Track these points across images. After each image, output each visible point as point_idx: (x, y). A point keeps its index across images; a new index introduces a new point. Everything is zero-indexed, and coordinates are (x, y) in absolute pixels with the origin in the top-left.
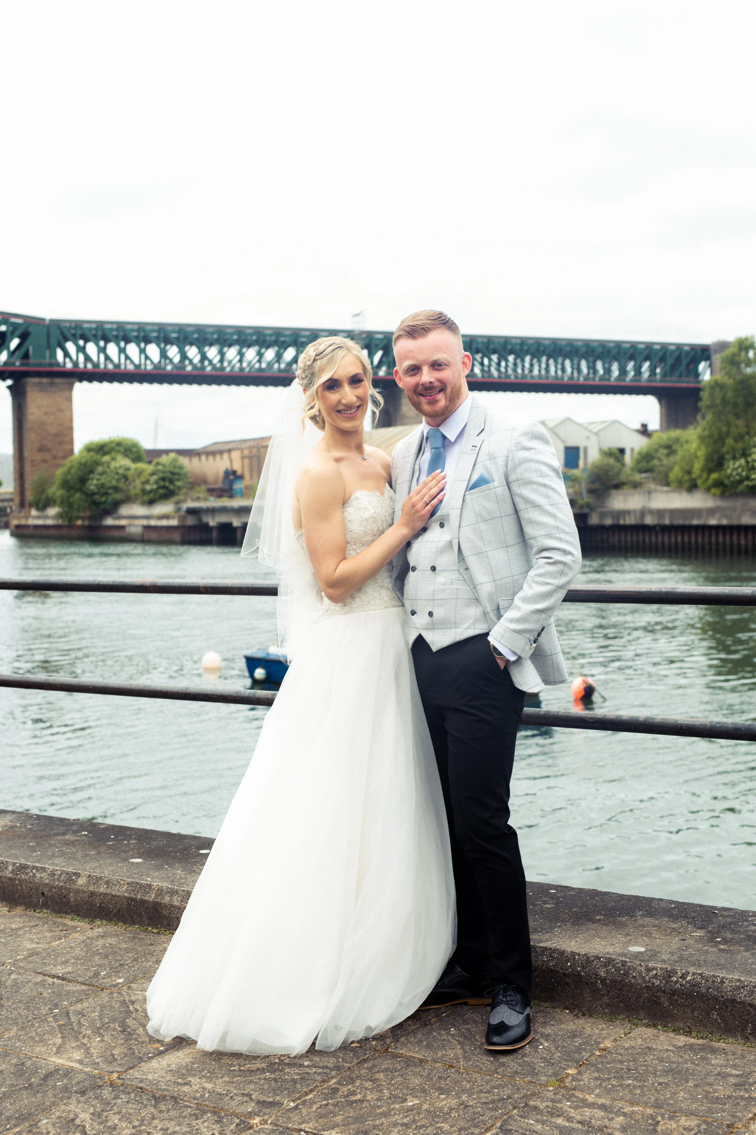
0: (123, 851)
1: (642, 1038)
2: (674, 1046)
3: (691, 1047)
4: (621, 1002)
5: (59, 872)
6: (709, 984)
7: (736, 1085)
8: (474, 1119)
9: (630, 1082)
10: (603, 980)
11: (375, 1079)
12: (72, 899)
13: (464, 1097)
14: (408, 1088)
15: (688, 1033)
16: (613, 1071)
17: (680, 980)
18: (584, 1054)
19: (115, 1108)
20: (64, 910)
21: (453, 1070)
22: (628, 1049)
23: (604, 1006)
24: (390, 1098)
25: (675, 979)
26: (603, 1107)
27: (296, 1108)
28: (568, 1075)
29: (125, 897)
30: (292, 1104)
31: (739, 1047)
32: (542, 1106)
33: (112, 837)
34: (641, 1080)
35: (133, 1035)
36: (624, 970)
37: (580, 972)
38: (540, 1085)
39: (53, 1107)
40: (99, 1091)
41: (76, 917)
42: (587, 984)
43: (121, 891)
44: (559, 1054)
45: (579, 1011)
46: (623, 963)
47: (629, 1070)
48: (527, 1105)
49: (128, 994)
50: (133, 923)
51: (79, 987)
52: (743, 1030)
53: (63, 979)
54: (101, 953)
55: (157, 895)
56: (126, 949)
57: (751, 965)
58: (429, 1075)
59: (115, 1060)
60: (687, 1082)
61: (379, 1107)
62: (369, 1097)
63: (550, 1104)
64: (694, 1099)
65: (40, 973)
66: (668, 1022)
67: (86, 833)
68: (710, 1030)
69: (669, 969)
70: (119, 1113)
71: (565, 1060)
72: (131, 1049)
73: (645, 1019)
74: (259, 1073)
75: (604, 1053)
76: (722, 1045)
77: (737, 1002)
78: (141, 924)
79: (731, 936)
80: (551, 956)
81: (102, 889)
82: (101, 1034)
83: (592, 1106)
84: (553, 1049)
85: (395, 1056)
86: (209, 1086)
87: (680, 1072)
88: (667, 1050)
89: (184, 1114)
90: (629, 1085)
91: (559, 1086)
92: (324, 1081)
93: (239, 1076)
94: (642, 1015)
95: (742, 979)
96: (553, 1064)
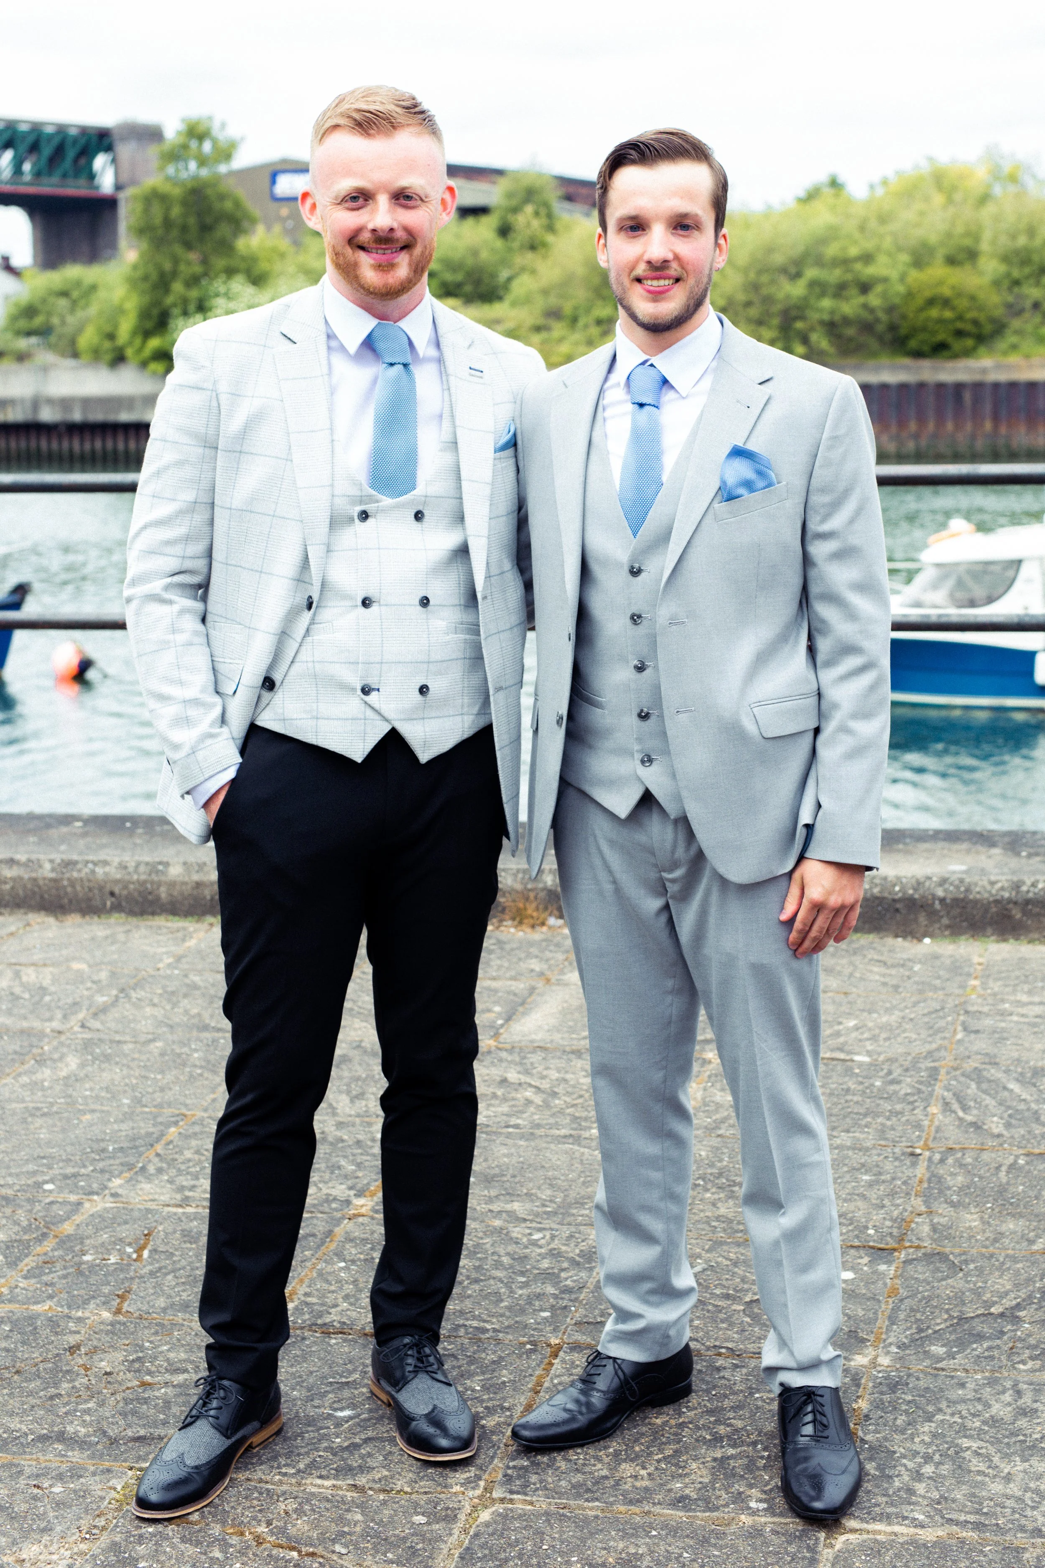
5: (134, 864)
10: (942, 900)
12: (163, 895)
23: (945, 928)
36: (964, 886)
37: (912, 895)
73: (991, 936)
88: (1041, 958)
94: (989, 931)
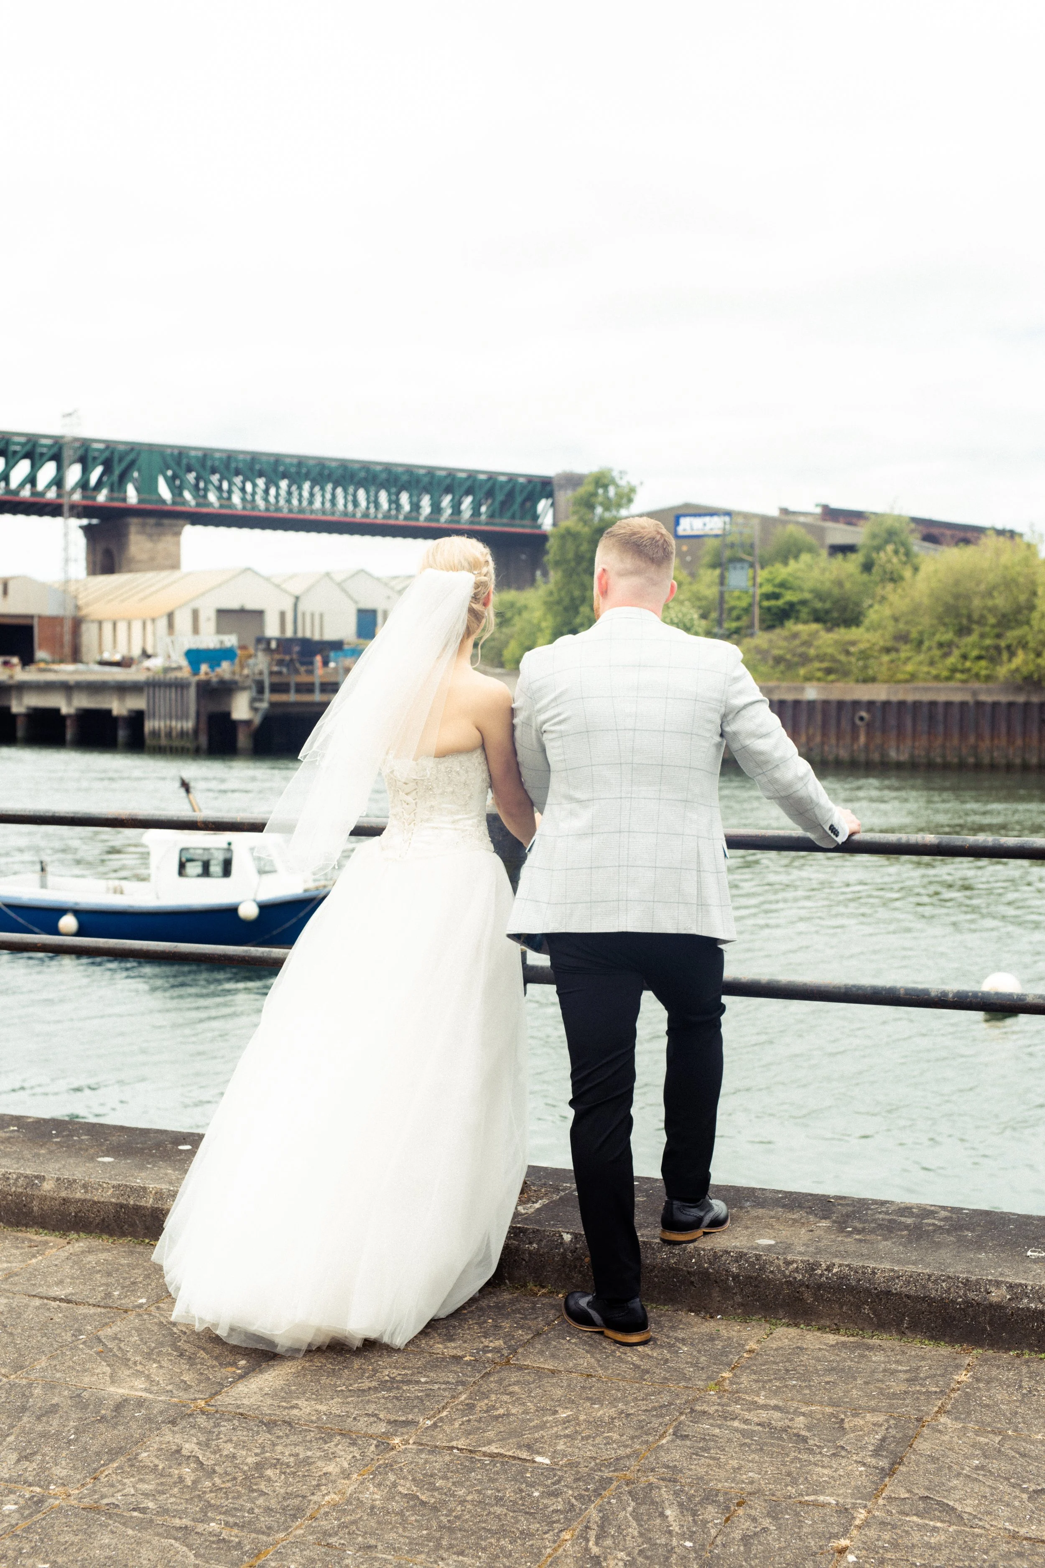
0: (81, 1149)
1: (787, 1338)
2: (825, 1344)
3: (844, 1344)
4: (757, 1300)
5: (15, 1176)
6: (859, 1276)
7: (907, 1380)
8: (643, 1427)
9: (794, 1382)
10: (736, 1277)
11: (511, 1393)
12: (35, 1209)
13: (621, 1405)
14: (553, 1400)
15: (836, 1331)
16: (771, 1372)
17: (826, 1273)
18: (731, 1356)
19: (222, 1436)
20: (24, 1222)
21: (594, 1379)
22: (776, 1350)
23: (736, 1306)
24: (537, 1410)
25: (819, 1272)
26: (776, 1408)
27: (435, 1425)
28: (724, 1379)
29: (111, 1203)
30: (429, 1423)
31: (896, 1343)
32: (712, 1410)
33: (54, 1132)
34: (805, 1381)
35: (194, 1359)
36: (759, 1264)
37: (707, 1269)
38: (698, 1389)
39: (145, 1440)
40: (191, 1420)
41: (41, 1230)
42: (716, 1282)
43: (107, 1196)
44: (704, 1358)
45: (706, 1312)
46: (758, 1257)
47: (787, 1371)
48: (692, 1411)
49: (162, 1315)
50: (123, 1234)
51: (92, 1310)
52: (899, 1324)
53: (69, 1302)
54: (100, 1271)
55: (156, 1200)
56: (128, 1265)
57: (898, 1254)
58: (569, 1385)
59: (190, 1387)
60: (855, 1380)
61: (530, 1420)
62: (514, 1411)
63: (720, 1408)
64: (870, 1397)
65: (34, 1296)
66: (811, 1320)
67: (16, 1128)
68: (861, 1327)
69: (811, 1261)
70: (231, 1441)
71: (715, 1364)
72: (202, 1374)
73: (784, 1318)
74: (372, 1392)
75: (753, 1355)
76: (875, 1341)
77: (893, 1294)
78: (134, 1234)
79: (861, 1226)
80: (671, 1253)
81: (79, 1194)
82: (154, 1359)
83: (765, 1407)
84: (695, 1353)
85: (520, 1368)
86: (323, 1408)
87: (843, 1370)
88: (820, 1349)
89: (308, 1438)
90: (794, 1386)
91: (720, 1390)
92: (453, 1397)
93: (352, 1396)
94: (781, 1313)
95: (896, 1268)
96: (703, 1368)
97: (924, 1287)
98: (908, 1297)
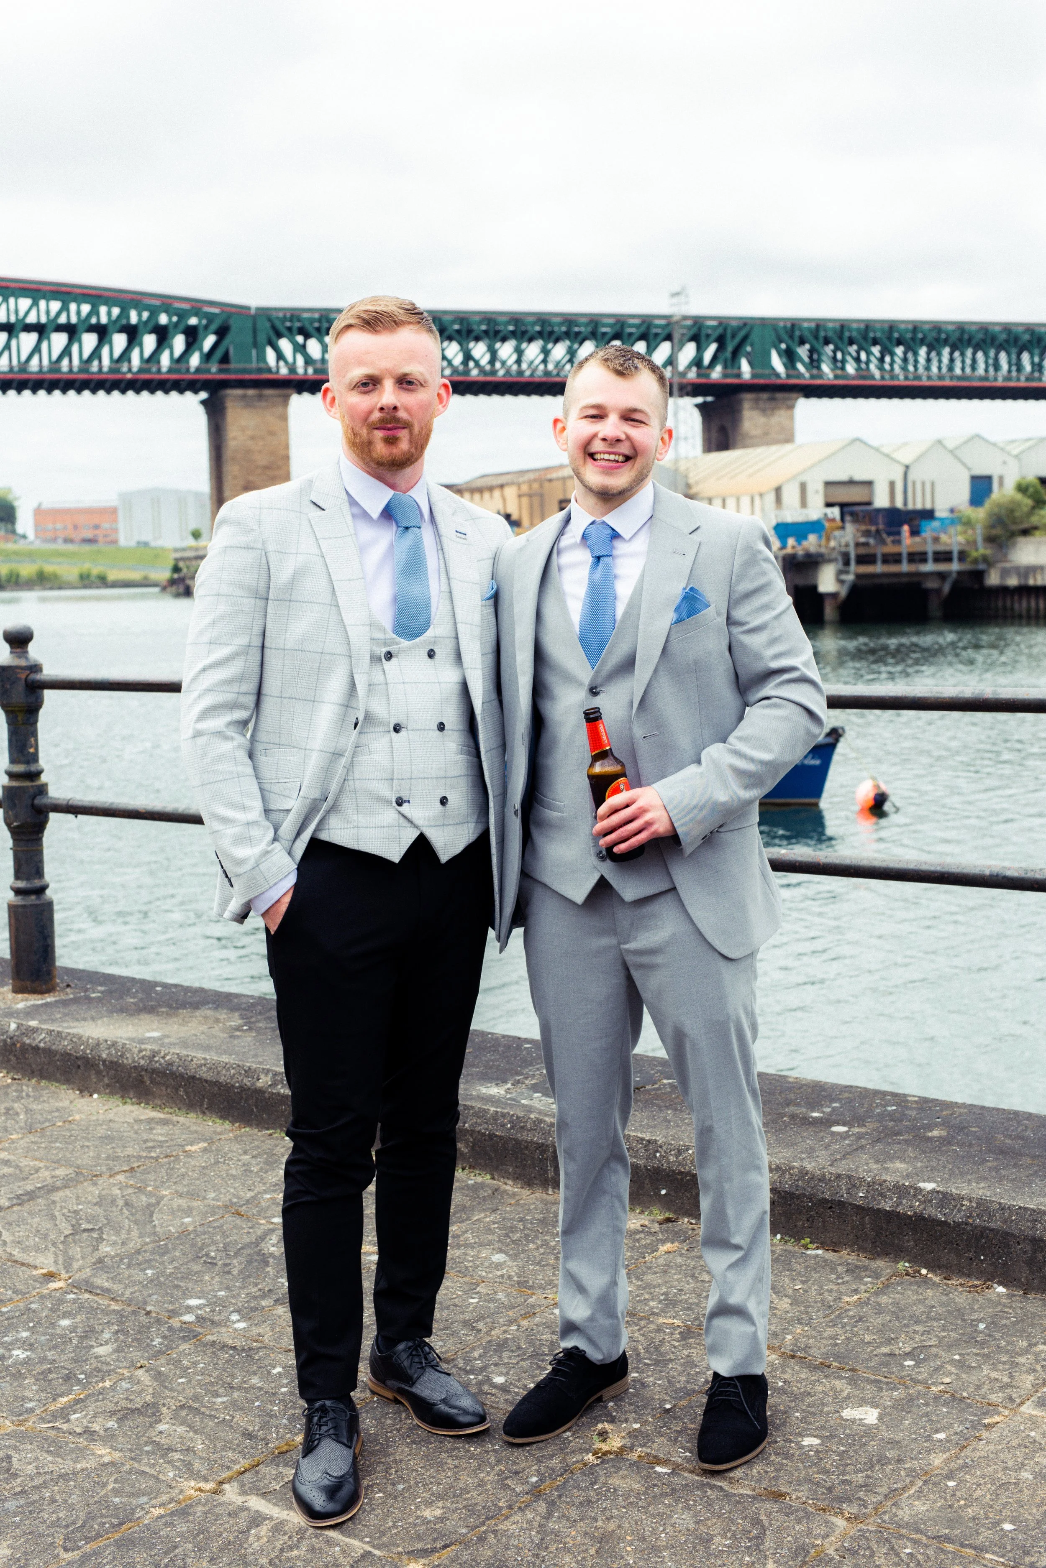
4: (116, 1082)
10: (105, 1062)
17: (161, 1060)
25: (157, 1059)
42: (94, 1067)
69: (159, 1050)
77: (198, 1079)
94: (134, 1094)
97: (218, 1073)
98: (206, 1081)
